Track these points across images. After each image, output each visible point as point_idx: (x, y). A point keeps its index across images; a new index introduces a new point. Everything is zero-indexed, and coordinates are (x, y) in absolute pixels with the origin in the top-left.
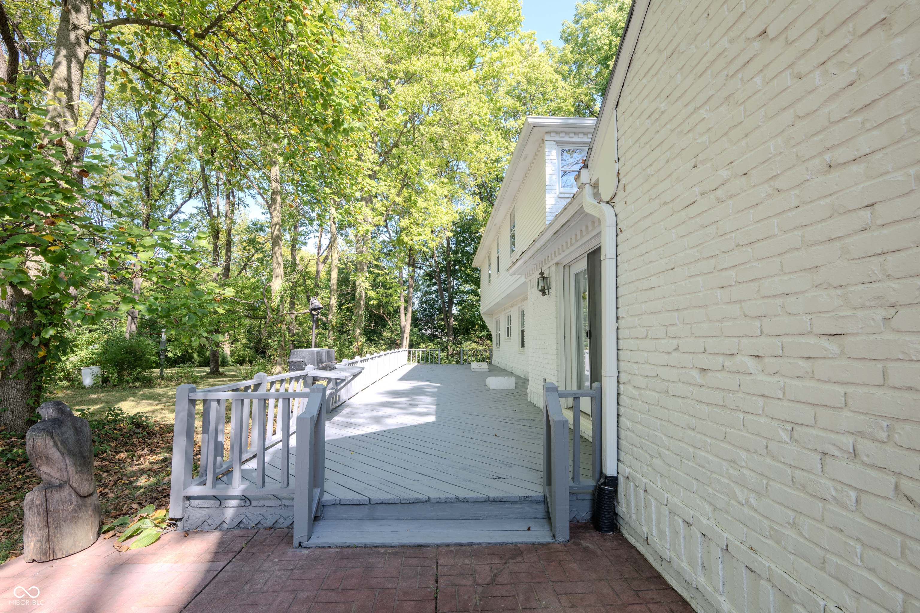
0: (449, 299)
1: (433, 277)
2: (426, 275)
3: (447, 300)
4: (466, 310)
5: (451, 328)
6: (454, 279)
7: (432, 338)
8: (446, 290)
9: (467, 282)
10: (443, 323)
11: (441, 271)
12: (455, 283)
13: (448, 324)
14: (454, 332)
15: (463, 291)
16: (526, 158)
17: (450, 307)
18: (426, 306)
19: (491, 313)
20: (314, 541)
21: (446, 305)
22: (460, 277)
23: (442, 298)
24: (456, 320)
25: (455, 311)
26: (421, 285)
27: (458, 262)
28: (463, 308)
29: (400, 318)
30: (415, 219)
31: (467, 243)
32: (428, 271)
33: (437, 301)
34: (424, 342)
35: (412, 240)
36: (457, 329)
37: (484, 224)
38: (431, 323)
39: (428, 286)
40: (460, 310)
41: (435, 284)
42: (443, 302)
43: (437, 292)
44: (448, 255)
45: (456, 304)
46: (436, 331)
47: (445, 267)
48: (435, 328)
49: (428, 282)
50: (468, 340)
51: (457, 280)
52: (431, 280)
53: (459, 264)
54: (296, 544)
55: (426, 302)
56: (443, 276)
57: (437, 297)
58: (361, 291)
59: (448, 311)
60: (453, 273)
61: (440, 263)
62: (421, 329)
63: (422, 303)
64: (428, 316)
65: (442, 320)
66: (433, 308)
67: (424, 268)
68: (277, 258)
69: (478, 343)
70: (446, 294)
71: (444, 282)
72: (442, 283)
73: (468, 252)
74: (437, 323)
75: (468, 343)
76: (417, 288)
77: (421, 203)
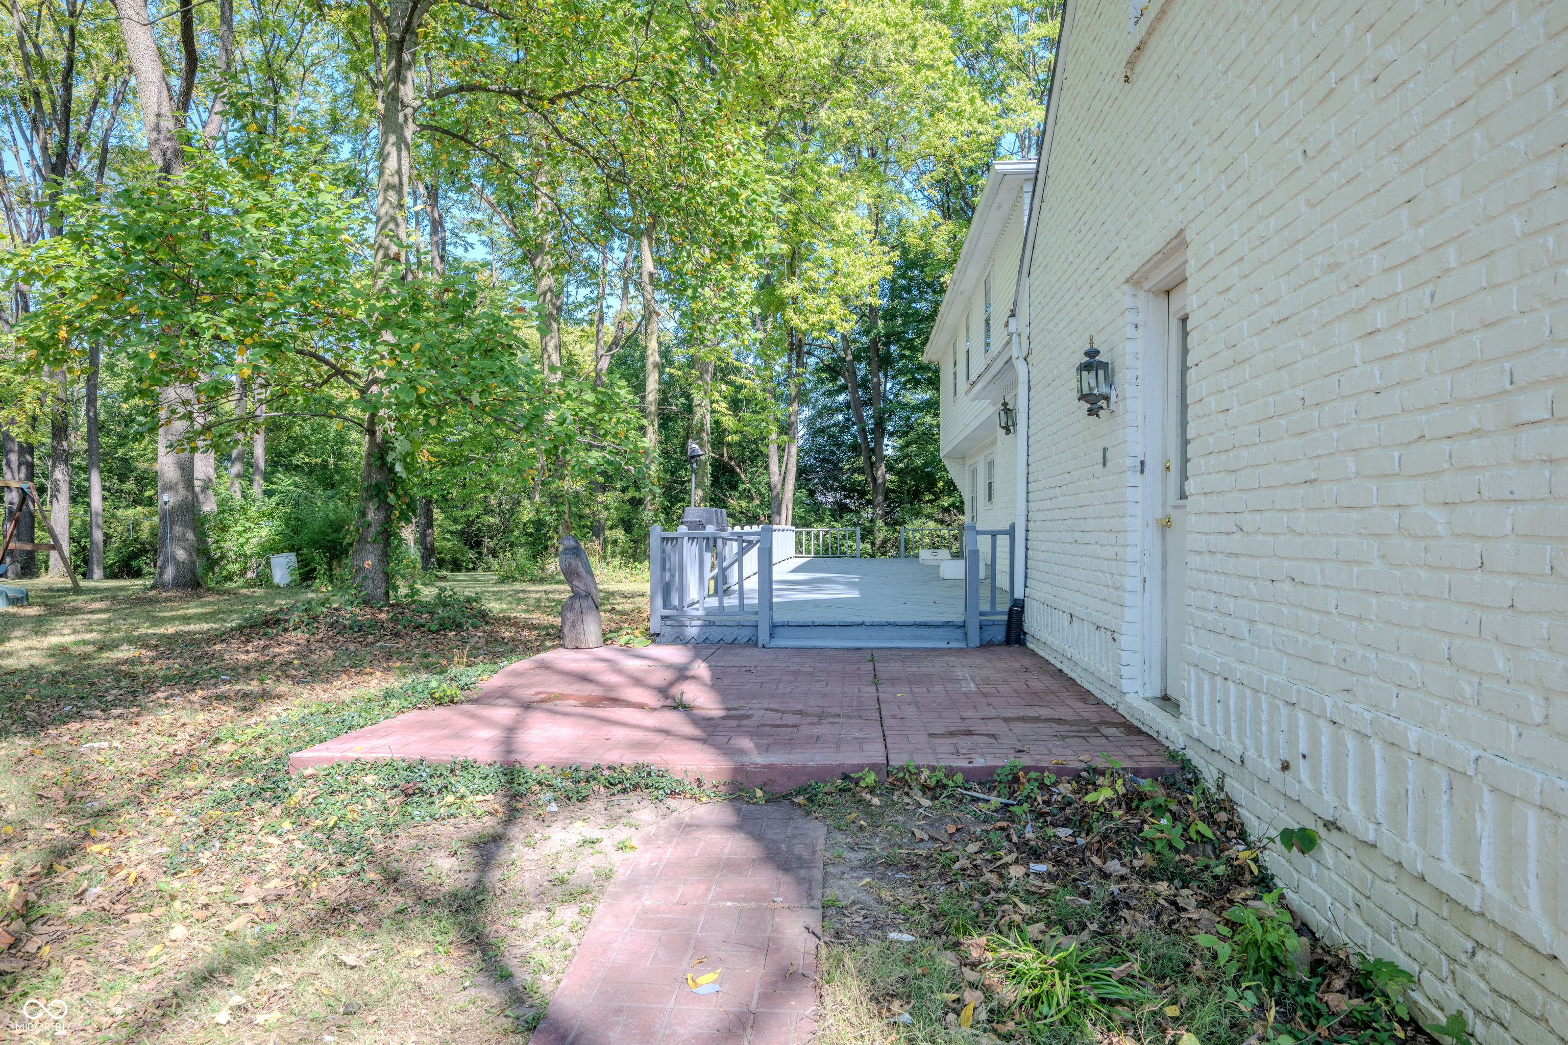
0: (876, 424)
1: (838, 374)
2: (822, 370)
3: (870, 424)
4: (914, 448)
5: (880, 490)
6: (886, 376)
7: (840, 510)
8: (868, 403)
9: (917, 383)
10: (861, 478)
11: (857, 358)
12: (889, 385)
13: (875, 479)
14: (886, 498)
15: (907, 405)
16: (999, 207)
17: (879, 441)
18: (821, 440)
19: (961, 456)
20: (775, 643)
21: (870, 437)
22: (901, 372)
23: (860, 419)
24: (890, 469)
25: (890, 447)
26: (811, 391)
27: (894, 336)
28: (908, 445)
29: (767, 468)
30: (809, 280)
31: (915, 292)
32: (827, 360)
33: (848, 428)
34: (821, 520)
35: (806, 321)
36: (893, 491)
37: (949, 264)
38: (835, 479)
39: (830, 394)
40: (901, 448)
41: (843, 388)
42: (863, 431)
43: (848, 407)
44: (873, 324)
45: (892, 435)
46: (846, 497)
47: (866, 350)
48: (844, 488)
49: (829, 386)
50: (917, 514)
51: (893, 378)
52: (834, 379)
53: (897, 341)
54: (760, 645)
55: (822, 431)
56: (862, 369)
57: (848, 420)
58: (704, 416)
59: (873, 450)
60: (886, 362)
61: (855, 341)
62: (812, 493)
63: (815, 432)
64: (829, 461)
65: (861, 471)
66: (839, 445)
67: (817, 353)
68: (549, 356)
69: (942, 522)
70: (867, 412)
71: (864, 384)
72: (859, 386)
73: (917, 312)
74: (849, 478)
75: (917, 523)
76: (802, 397)
77: (823, 251)
